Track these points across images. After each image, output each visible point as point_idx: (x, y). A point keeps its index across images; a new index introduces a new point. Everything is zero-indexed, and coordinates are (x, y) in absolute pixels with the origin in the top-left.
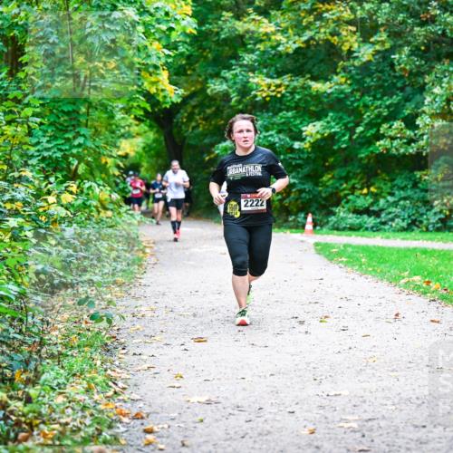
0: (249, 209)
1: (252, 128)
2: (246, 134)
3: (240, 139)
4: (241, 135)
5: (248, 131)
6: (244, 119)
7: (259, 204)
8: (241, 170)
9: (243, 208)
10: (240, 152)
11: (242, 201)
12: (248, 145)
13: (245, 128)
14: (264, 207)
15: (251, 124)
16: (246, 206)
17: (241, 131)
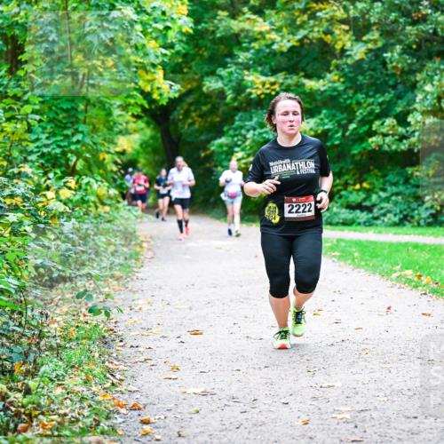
0: (295, 215)
1: (299, 110)
2: (291, 117)
3: (284, 122)
4: (286, 118)
5: (295, 113)
6: (290, 98)
7: (307, 210)
8: (289, 166)
9: (287, 215)
10: (283, 141)
11: (286, 205)
12: (293, 132)
13: (291, 109)
14: (312, 213)
15: (298, 105)
16: (290, 212)
17: (286, 113)
